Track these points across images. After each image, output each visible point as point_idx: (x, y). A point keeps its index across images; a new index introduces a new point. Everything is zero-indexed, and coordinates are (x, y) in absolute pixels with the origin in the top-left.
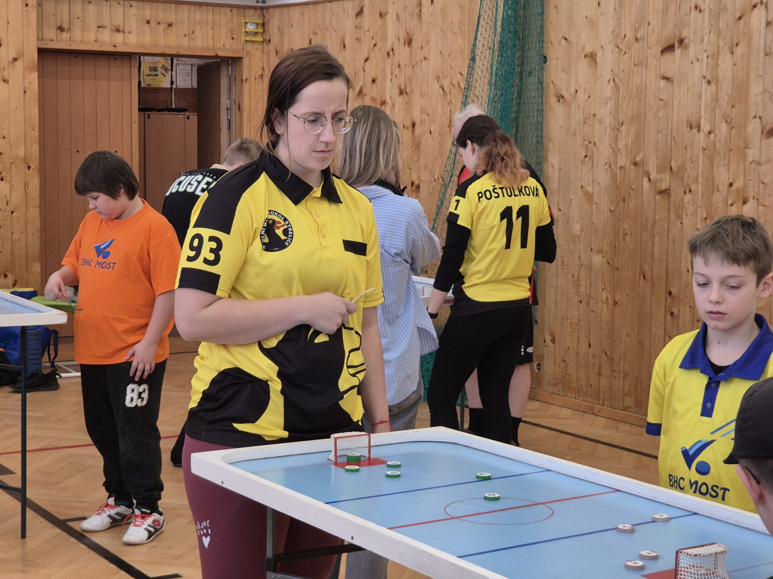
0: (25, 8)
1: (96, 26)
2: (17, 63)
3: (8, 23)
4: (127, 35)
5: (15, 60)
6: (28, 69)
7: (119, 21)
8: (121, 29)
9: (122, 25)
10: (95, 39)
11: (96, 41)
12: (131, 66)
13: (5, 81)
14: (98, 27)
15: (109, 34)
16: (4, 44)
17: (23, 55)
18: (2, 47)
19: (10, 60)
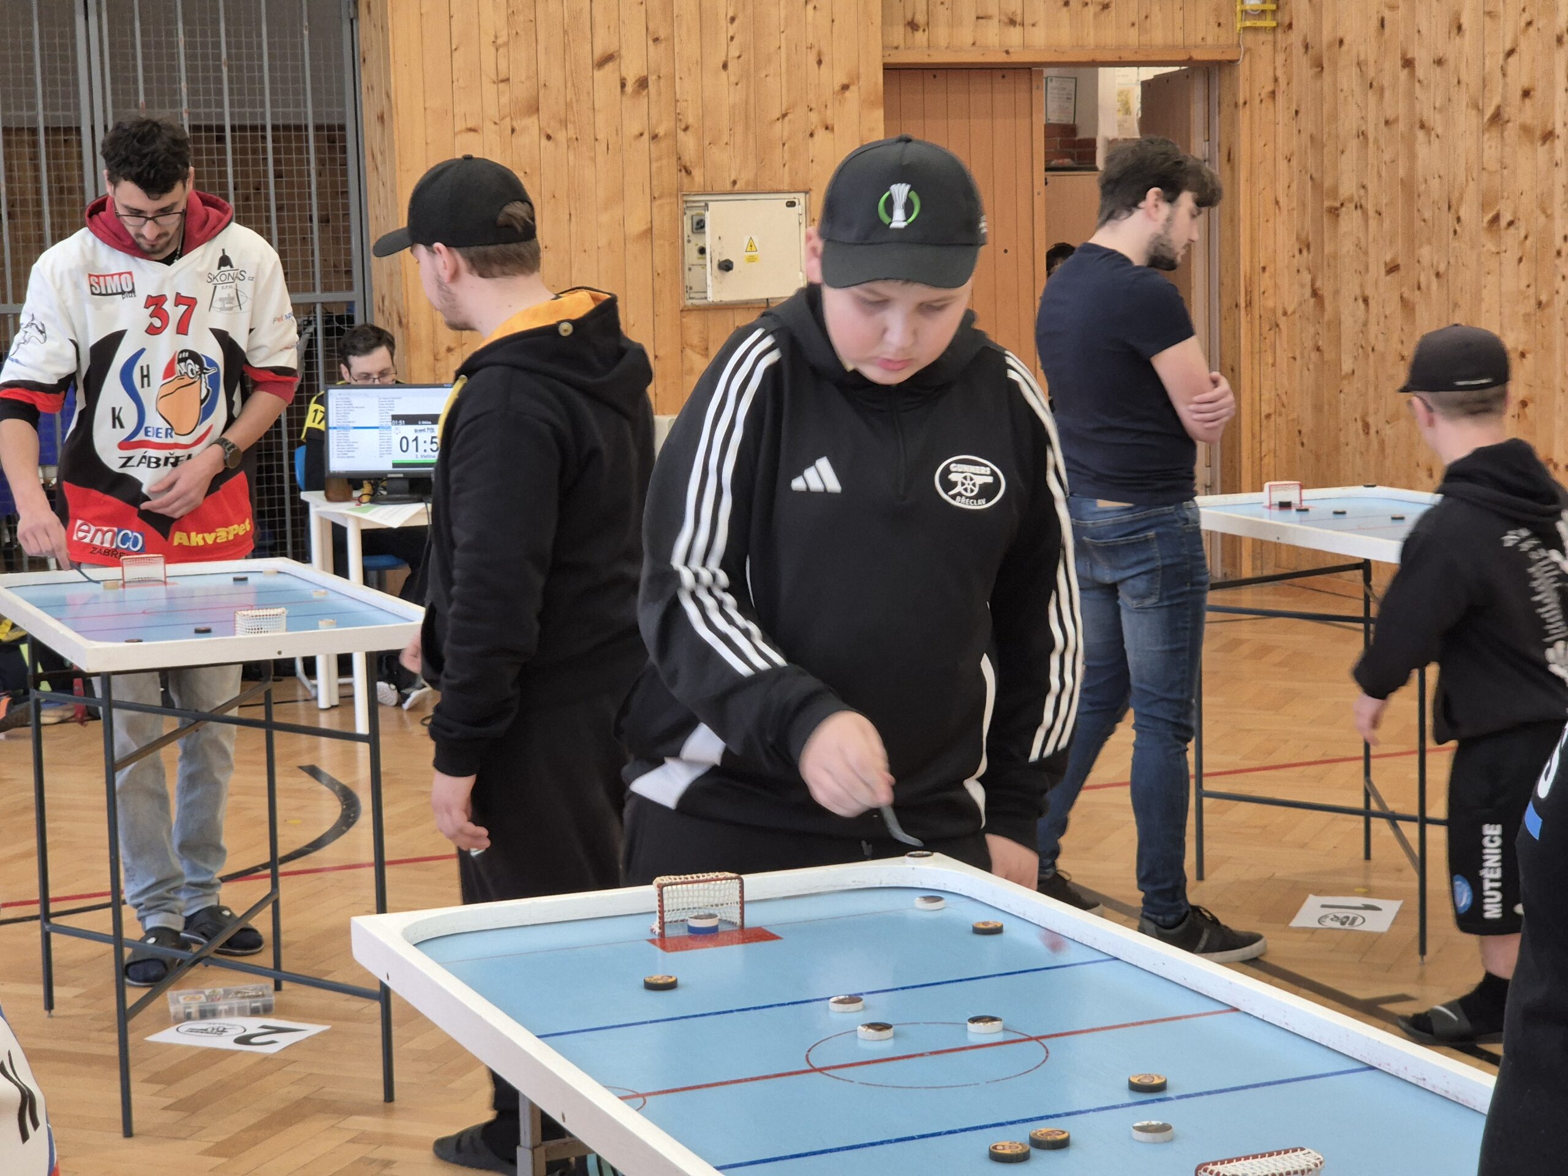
1: (973, 17)
2: (847, 94)
3: (833, 21)
4: (1029, 29)
5: (845, 87)
6: (867, 103)
8: (1018, 19)
9: (1019, 12)
10: (971, 40)
11: (974, 44)
13: (827, 128)
14: (978, 18)
15: (996, 30)
16: (826, 60)
17: (858, 78)
18: (823, 66)
19: (837, 88)
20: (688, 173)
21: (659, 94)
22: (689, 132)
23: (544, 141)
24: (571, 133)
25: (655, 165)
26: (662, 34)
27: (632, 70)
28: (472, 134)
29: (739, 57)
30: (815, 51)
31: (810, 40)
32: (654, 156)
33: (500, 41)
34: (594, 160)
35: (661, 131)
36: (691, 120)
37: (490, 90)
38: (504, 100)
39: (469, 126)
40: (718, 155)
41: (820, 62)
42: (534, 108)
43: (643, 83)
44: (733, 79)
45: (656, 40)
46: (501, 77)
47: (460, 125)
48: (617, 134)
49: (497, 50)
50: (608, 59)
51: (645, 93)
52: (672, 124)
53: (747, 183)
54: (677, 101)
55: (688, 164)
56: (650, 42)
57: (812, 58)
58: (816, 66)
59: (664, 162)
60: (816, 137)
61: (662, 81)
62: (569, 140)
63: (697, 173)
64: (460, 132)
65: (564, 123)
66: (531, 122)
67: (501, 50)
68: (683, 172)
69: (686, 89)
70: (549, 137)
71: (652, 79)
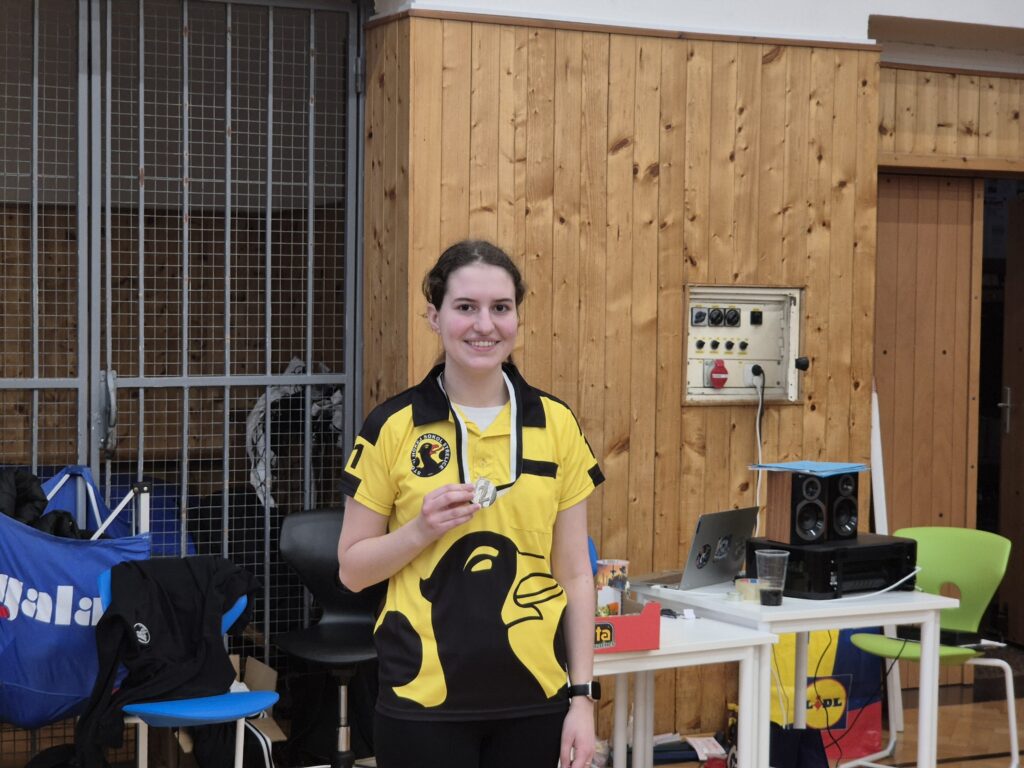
0: (862, 90)
1: (935, 124)
2: (845, 191)
3: (834, 117)
4: (983, 138)
5: (843, 184)
6: (861, 202)
7: (970, 115)
8: (974, 128)
9: (975, 121)
10: (933, 147)
11: (934, 150)
12: (973, 195)
13: (824, 224)
14: (939, 125)
15: (955, 139)
16: (826, 156)
17: (855, 176)
18: (823, 162)
19: (835, 183)
20: (693, 263)
21: (669, 181)
22: (695, 222)
23: (557, 225)
24: (584, 218)
25: (662, 254)
26: (674, 123)
27: (645, 157)
28: (487, 213)
29: (746, 149)
30: (816, 147)
31: (813, 135)
32: (662, 244)
33: (519, 120)
34: (604, 246)
35: (669, 220)
36: (698, 212)
37: (506, 167)
38: (521, 179)
39: (485, 204)
40: (721, 246)
41: (820, 158)
42: (549, 190)
43: (654, 170)
44: (740, 171)
45: (668, 127)
46: (518, 156)
47: (476, 204)
48: (628, 221)
49: (516, 128)
50: (622, 143)
51: (656, 180)
52: (680, 212)
53: (748, 277)
54: (685, 190)
55: (694, 255)
56: (663, 129)
57: (813, 154)
58: (817, 161)
59: (671, 252)
60: (813, 233)
61: (673, 169)
62: (582, 224)
63: (703, 265)
64: (475, 211)
65: (578, 207)
66: (547, 204)
67: (519, 129)
68: (689, 262)
69: (694, 178)
70: (562, 221)
71: (663, 166)
